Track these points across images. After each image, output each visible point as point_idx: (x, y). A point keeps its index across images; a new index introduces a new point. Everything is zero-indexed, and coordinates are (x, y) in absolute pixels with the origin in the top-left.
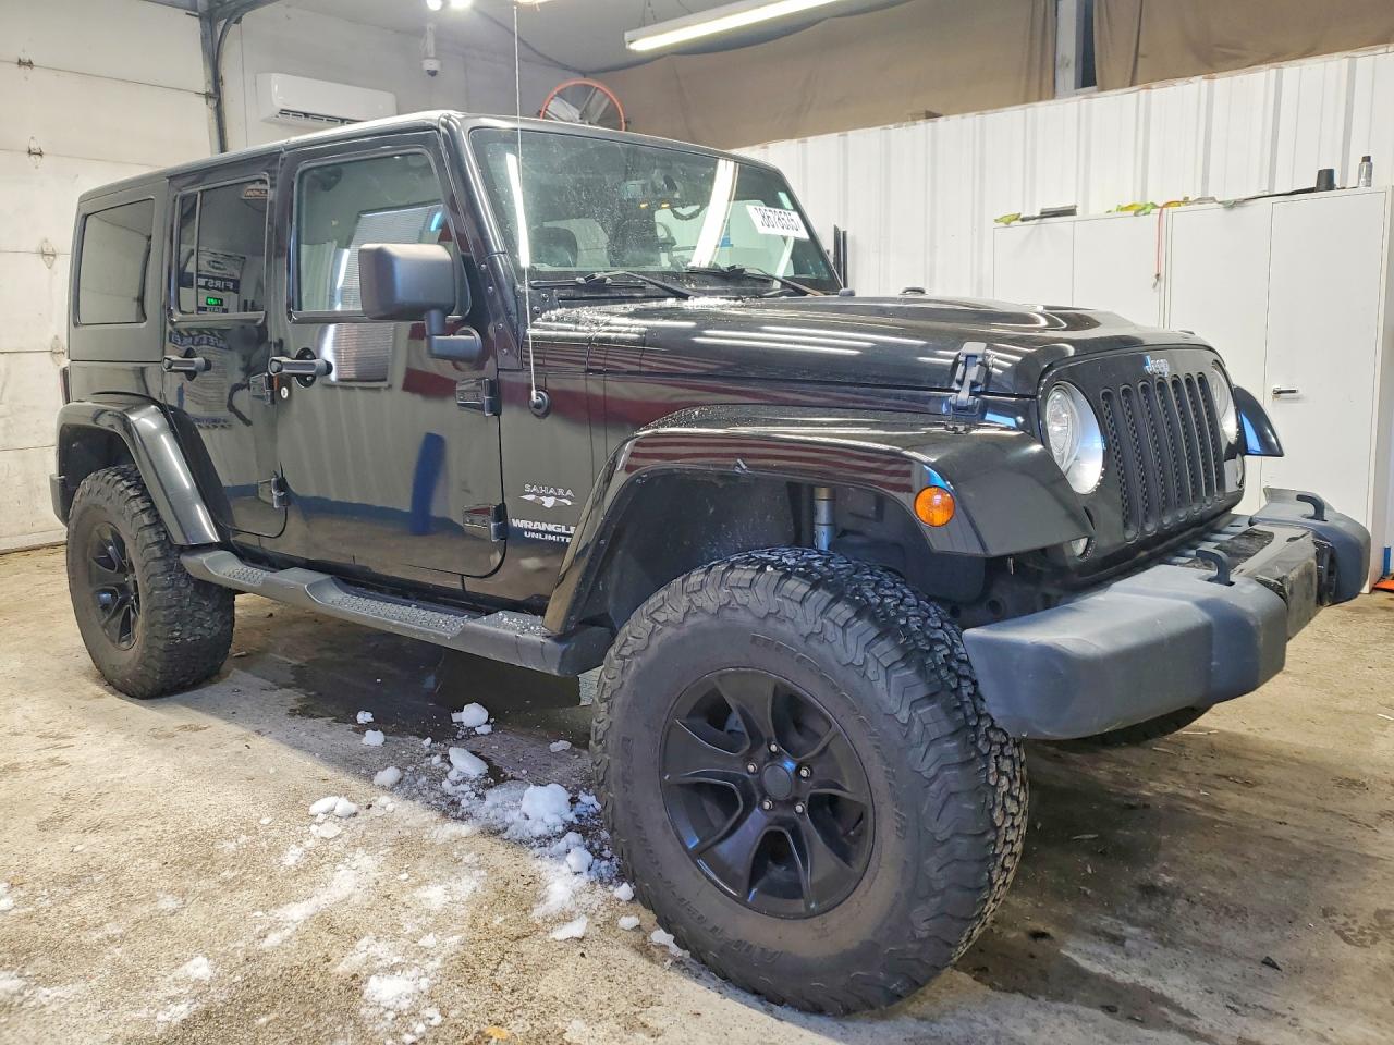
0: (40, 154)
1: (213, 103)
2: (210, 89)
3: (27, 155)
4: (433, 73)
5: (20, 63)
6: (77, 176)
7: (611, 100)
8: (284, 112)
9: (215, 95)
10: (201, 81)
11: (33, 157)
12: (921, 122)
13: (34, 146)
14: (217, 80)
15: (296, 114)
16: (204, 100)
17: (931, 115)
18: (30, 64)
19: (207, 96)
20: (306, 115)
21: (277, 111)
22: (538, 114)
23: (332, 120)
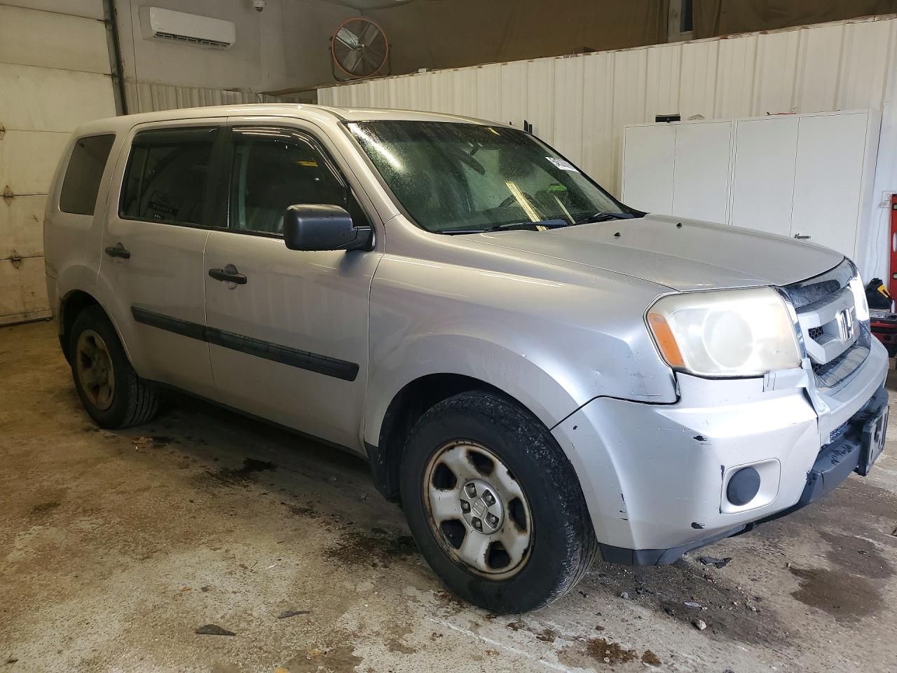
1: (110, 27)
2: (108, 17)
4: (260, 9)
6: (19, 77)
7: (380, 32)
8: (159, 34)
9: (111, 21)
10: (99, 10)
12: (581, 54)
14: (112, 11)
15: (168, 36)
16: (103, 24)
17: (587, 51)
19: (106, 22)
20: (175, 36)
21: (156, 33)
22: (331, 40)
23: (192, 40)
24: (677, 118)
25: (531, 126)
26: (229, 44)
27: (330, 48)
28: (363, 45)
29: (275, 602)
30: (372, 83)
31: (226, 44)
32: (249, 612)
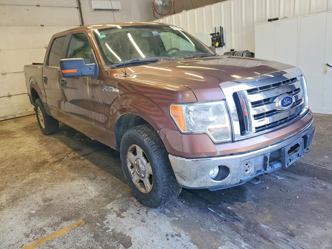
0: (43, 26)
1: (79, 9)
2: (78, 6)
3: (41, 26)
5: (37, 6)
6: (51, 30)
8: (95, 10)
9: (79, 8)
10: (76, 5)
11: (42, 27)
13: (42, 24)
14: (79, 4)
15: (98, 10)
16: (76, 9)
18: (39, 6)
19: (78, 8)
20: (100, 9)
21: (93, 9)
22: (152, 3)
23: (106, 10)
24: (277, 19)
25: (222, 28)
26: (119, 10)
27: (152, 7)
28: (164, 4)
29: (89, 199)
30: (167, 18)
31: (118, 10)
32: (81, 202)
